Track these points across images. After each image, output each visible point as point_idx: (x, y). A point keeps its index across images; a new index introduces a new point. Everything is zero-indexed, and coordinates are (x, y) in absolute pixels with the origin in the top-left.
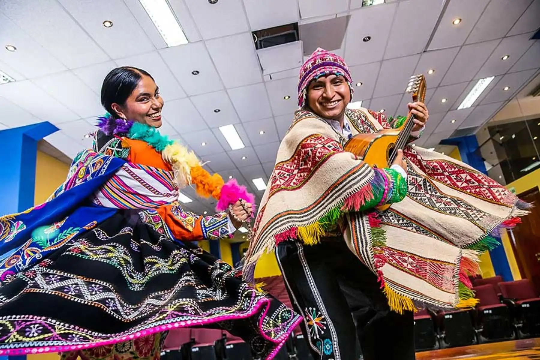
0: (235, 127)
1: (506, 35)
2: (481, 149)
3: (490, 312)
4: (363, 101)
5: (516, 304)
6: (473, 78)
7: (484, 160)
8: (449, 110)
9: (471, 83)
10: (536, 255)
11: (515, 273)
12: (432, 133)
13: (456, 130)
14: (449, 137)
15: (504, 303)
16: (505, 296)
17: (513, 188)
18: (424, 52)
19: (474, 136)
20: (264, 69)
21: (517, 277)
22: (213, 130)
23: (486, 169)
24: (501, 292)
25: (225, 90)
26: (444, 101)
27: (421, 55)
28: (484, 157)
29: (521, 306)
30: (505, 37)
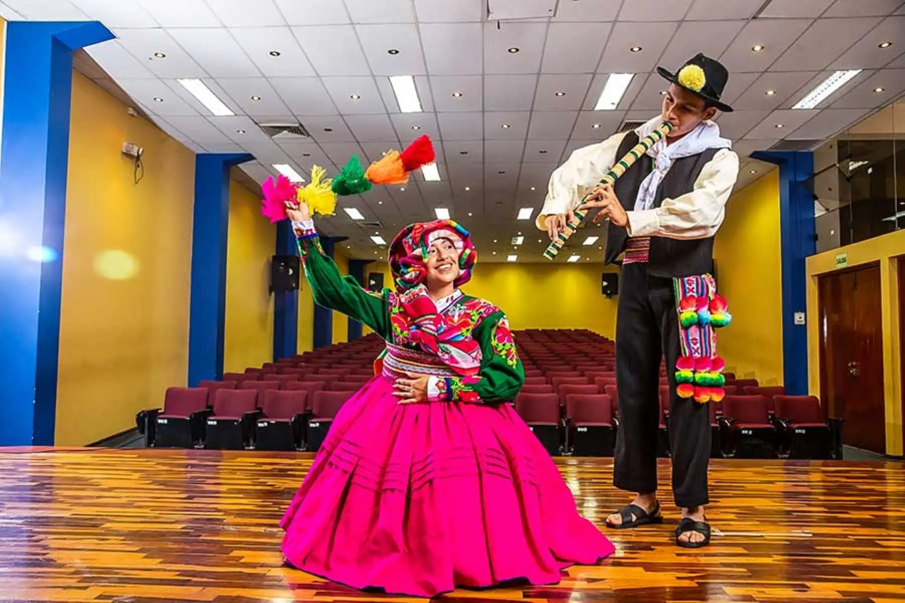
0: (414, 81)
1: (894, 12)
2: (816, 178)
3: (750, 432)
4: (635, 74)
5: (788, 427)
6: (827, 66)
7: (816, 198)
8: (776, 109)
9: (822, 73)
10: (850, 365)
11: (813, 386)
12: (741, 138)
13: (782, 139)
14: (768, 147)
15: (773, 424)
16: (777, 416)
17: (844, 256)
18: (754, 18)
19: (812, 154)
20: (491, 11)
21: (814, 390)
22: (377, 78)
23: (814, 214)
24: (774, 409)
25: (417, 23)
26: (771, 93)
27: (748, 22)
28: (816, 193)
29: (794, 431)
30: (890, 15)
